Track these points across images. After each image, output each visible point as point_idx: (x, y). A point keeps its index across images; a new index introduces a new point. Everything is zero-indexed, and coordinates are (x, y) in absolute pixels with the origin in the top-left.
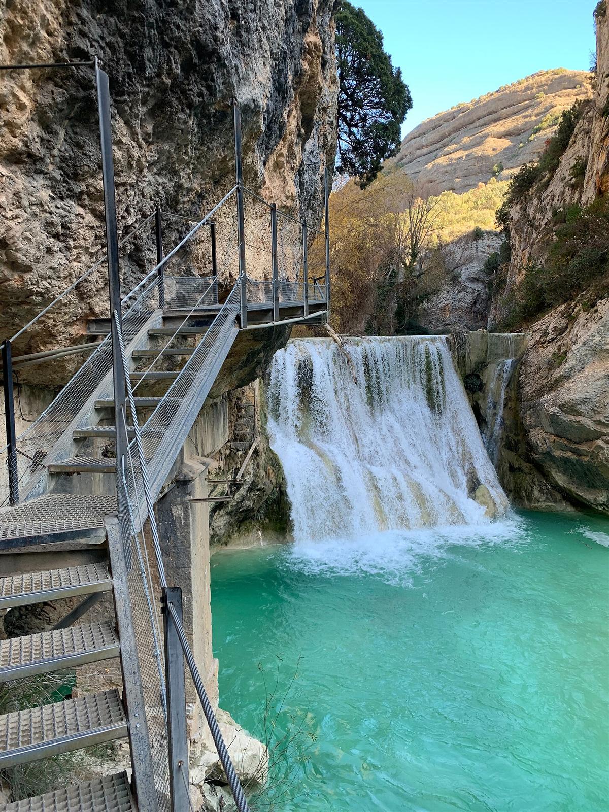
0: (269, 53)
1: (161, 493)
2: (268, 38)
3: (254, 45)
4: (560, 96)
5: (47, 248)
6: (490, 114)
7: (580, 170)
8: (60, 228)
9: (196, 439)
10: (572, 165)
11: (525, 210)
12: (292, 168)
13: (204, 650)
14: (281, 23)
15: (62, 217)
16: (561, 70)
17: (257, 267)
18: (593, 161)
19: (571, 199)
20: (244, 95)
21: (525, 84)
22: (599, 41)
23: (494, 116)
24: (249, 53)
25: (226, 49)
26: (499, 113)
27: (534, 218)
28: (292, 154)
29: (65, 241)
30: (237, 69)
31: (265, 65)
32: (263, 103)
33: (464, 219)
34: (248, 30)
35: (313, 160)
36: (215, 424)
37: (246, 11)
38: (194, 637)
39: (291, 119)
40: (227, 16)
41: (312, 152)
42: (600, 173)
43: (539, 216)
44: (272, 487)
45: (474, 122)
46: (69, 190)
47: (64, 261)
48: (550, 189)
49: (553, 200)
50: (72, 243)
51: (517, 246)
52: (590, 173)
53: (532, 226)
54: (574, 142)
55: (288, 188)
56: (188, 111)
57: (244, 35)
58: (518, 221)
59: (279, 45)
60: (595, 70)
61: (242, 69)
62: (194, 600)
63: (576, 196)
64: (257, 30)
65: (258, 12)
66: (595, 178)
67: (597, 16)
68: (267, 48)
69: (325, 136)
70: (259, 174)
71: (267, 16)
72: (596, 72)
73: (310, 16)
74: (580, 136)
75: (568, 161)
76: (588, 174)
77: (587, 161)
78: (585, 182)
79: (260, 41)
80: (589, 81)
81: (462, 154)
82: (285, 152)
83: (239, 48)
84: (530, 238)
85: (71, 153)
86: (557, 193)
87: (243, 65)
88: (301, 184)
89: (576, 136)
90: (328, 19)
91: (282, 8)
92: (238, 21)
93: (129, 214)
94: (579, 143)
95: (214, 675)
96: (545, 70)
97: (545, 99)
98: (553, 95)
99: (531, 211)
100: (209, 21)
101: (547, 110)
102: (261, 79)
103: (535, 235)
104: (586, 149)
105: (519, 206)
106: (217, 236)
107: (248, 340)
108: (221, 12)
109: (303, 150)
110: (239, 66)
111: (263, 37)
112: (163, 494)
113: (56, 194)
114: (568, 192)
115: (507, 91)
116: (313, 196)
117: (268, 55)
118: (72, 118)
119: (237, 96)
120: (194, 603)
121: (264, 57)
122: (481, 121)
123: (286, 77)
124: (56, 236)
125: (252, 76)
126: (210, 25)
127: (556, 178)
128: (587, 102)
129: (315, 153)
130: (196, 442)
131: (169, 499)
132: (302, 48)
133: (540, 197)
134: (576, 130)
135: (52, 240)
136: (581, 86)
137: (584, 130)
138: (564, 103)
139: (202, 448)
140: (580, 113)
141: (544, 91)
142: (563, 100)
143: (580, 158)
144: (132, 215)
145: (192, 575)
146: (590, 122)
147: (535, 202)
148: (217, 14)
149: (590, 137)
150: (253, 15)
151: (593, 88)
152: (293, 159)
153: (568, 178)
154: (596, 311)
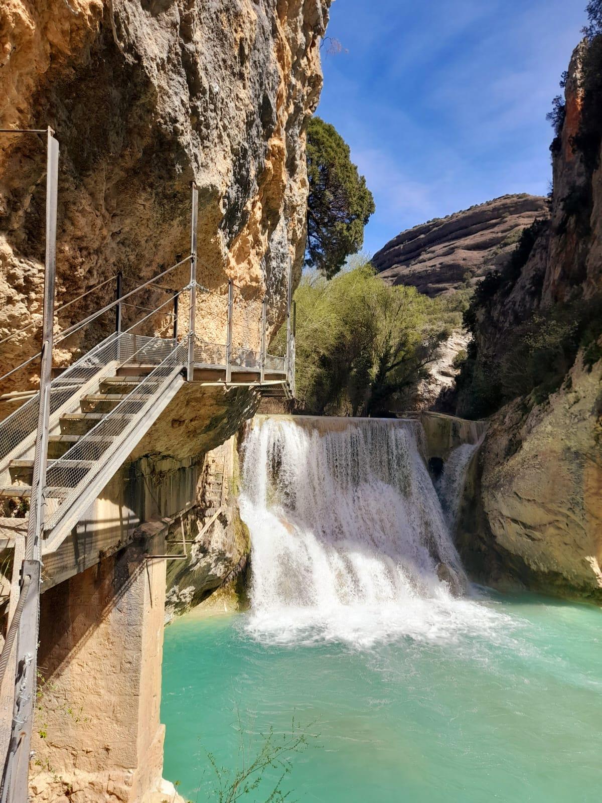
0: (229, 148)
1: (118, 547)
2: (229, 136)
3: (214, 140)
4: (523, 217)
5: (8, 297)
6: (461, 229)
7: (538, 280)
8: (22, 280)
9: (160, 499)
10: (532, 275)
11: (489, 313)
12: (257, 254)
13: (150, 713)
14: (242, 125)
15: (25, 271)
16: (524, 195)
17: (220, 337)
18: (550, 273)
19: (530, 305)
20: (203, 179)
21: (493, 205)
22: (555, 171)
23: (465, 231)
24: (208, 145)
25: (186, 138)
26: (470, 228)
27: (498, 320)
28: (257, 242)
29: (27, 293)
30: (196, 156)
31: (225, 158)
32: (222, 189)
33: (435, 319)
34: (208, 127)
35: (282, 250)
36: (181, 488)
37: (206, 110)
38: (140, 697)
39: (256, 210)
40: (187, 112)
41: (280, 243)
42: (556, 283)
43: (502, 319)
44: (239, 557)
45: (447, 235)
46: (32, 248)
47: (25, 310)
48: (512, 296)
49: (514, 305)
50: (33, 295)
51: (482, 345)
52: (548, 283)
53: (496, 327)
54: (534, 256)
55: (253, 270)
56: (149, 190)
57: (204, 130)
58: (483, 323)
59: (239, 143)
60: (551, 195)
61: (201, 158)
62: (143, 658)
63: (535, 303)
64: (217, 128)
65: (219, 113)
66: (551, 288)
67: (553, 151)
68: (228, 143)
69: (294, 231)
70: (223, 253)
71: (228, 117)
72: (552, 197)
73: (274, 124)
74: (538, 251)
75: (528, 271)
76: (545, 283)
77: (544, 272)
78: (543, 291)
79: (220, 137)
80: (547, 205)
81: (437, 262)
82: (250, 238)
83: (199, 140)
84: (494, 338)
85: (37, 215)
86: (519, 298)
87: (203, 155)
88: (268, 270)
89: (535, 250)
90: (298, 131)
91: (243, 112)
92: (198, 117)
93: (92, 275)
94: (538, 256)
95: (159, 741)
96: (511, 194)
97: (511, 219)
98: (518, 215)
99: (495, 314)
100: (170, 114)
101: (512, 227)
102: (220, 168)
103: (498, 336)
104: (543, 261)
105: (483, 310)
106: (179, 304)
107: (211, 405)
108: (181, 108)
109: (270, 239)
110: (198, 154)
111: (224, 135)
112: (120, 549)
113: (19, 250)
114: (527, 298)
115: (477, 210)
116: (282, 282)
117: (228, 149)
118: (39, 184)
119: (196, 180)
120: (143, 662)
121: (224, 151)
122: (454, 235)
123: (248, 171)
124: (19, 289)
125: (211, 165)
126: (171, 118)
127: (517, 286)
128: (545, 222)
129: (283, 244)
130: (160, 502)
131: (125, 555)
132: (266, 150)
133: (503, 303)
134: (535, 246)
135: (14, 290)
136: (542, 209)
137: (542, 245)
138: (525, 222)
139: (165, 509)
140: (539, 230)
141: (509, 212)
142: (526, 221)
143: (539, 269)
144: (95, 276)
145: (143, 633)
146: (547, 240)
147: (499, 307)
148: (177, 109)
149: (547, 252)
150: (213, 114)
151: (550, 211)
152: (258, 245)
153: (528, 286)
154: (549, 403)
